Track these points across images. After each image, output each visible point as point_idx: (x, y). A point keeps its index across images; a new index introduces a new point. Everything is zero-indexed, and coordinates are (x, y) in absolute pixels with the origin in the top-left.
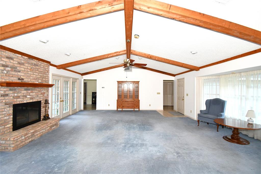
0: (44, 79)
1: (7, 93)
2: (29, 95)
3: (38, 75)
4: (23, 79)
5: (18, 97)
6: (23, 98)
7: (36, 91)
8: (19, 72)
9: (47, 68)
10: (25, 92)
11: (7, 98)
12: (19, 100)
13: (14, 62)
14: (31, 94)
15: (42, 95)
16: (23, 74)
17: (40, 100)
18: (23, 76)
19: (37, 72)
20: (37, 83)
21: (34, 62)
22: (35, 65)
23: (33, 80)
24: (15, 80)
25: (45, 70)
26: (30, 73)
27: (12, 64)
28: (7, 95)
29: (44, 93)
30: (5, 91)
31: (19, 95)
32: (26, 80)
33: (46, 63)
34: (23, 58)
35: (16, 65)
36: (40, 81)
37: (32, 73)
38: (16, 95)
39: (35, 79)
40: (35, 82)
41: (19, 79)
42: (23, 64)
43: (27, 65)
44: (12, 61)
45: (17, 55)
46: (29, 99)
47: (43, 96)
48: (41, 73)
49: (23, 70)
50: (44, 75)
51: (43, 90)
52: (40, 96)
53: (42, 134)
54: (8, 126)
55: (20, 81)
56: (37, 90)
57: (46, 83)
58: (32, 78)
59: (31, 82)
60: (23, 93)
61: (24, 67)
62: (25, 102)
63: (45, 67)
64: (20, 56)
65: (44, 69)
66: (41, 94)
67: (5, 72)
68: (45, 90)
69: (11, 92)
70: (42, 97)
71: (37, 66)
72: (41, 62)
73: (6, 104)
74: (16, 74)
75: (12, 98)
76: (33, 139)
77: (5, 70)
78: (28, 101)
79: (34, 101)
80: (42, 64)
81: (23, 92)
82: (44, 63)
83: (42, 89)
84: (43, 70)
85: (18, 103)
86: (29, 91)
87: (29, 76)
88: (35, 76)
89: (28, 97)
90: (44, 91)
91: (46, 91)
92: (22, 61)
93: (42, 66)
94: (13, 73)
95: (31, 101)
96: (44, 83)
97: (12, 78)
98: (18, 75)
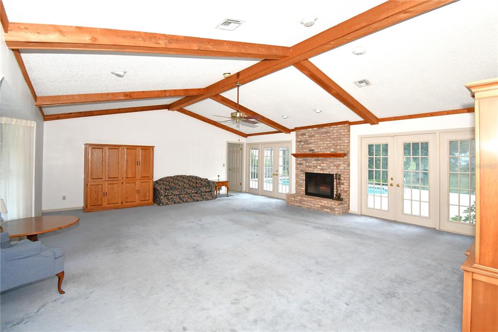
0: (338, 147)
1: (302, 162)
2: (320, 166)
3: (330, 143)
4: (313, 150)
5: (310, 167)
6: (314, 168)
7: (327, 162)
8: (310, 144)
9: (342, 131)
10: (315, 162)
11: (302, 166)
12: (310, 169)
13: (306, 137)
14: (321, 165)
15: (335, 168)
16: (313, 146)
17: (333, 173)
18: (314, 147)
19: (328, 140)
20: (329, 152)
21: (324, 130)
22: (326, 133)
23: (323, 150)
24: (307, 151)
25: (341, 134)
26: (320, 143)
27: (304, 139)
28: (302, 164)
29: (339, 165)
30: (300, 161)
31: (310, 164)
32: (317, 151)
33: (341, 126)
34: (313, 130)
35: (307, 139)
36: (332, 150)
37: (322, 143)
38: (308, 164)
39: (326, 148)
40: (326, 152)
41: (310, 150)
42: (313, 136)
43: (317, 136)
44: (304, 136)
45: (309, 129)
46: (319, 170)
47: (338, 168)
48: (334, 140)
49: (313, 141)
50: (338, 142)
51: (338, 161)
52: (332, 168)
53: (309, 207)
54: (302, 188)
55: (311, 152)
56: (329, 160)
57: (342, 152)
58: (322, 148)
59: (321, 153)
60: (314, 164)
61: (315, 138)
62: (316, 172)
63: (339, 131)
64: (311, 129)
65: (339, 134)
66: (334, 166)
67: (300, 146)
68: (340, 161)
69: (304, 162)
70: (336, 170)
71: (328, 132)
72: (333, 126)
73: (301, 171)
74: (308, 146)
75: (305, 166)
76: (301, 205)
77: (300, 144)
78: (318, 172)
79: (325, 172)
80: (335, 129)
81: (313, 162)
82: (338, 126)
83: (335, 160)
84: (337, 136)
85: (309, 172)
86: (319, 162)
87: (319, 147)
88: (326, 145)
89: (318, 167)
90: (339, 163)
91: (342, 163)
92: (313, 134)
93: (335, 131)
94: (306, 146)
95: (322, 172)
96: (339, 152)
97: (305, 151)
98: (309, 147)
